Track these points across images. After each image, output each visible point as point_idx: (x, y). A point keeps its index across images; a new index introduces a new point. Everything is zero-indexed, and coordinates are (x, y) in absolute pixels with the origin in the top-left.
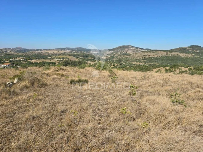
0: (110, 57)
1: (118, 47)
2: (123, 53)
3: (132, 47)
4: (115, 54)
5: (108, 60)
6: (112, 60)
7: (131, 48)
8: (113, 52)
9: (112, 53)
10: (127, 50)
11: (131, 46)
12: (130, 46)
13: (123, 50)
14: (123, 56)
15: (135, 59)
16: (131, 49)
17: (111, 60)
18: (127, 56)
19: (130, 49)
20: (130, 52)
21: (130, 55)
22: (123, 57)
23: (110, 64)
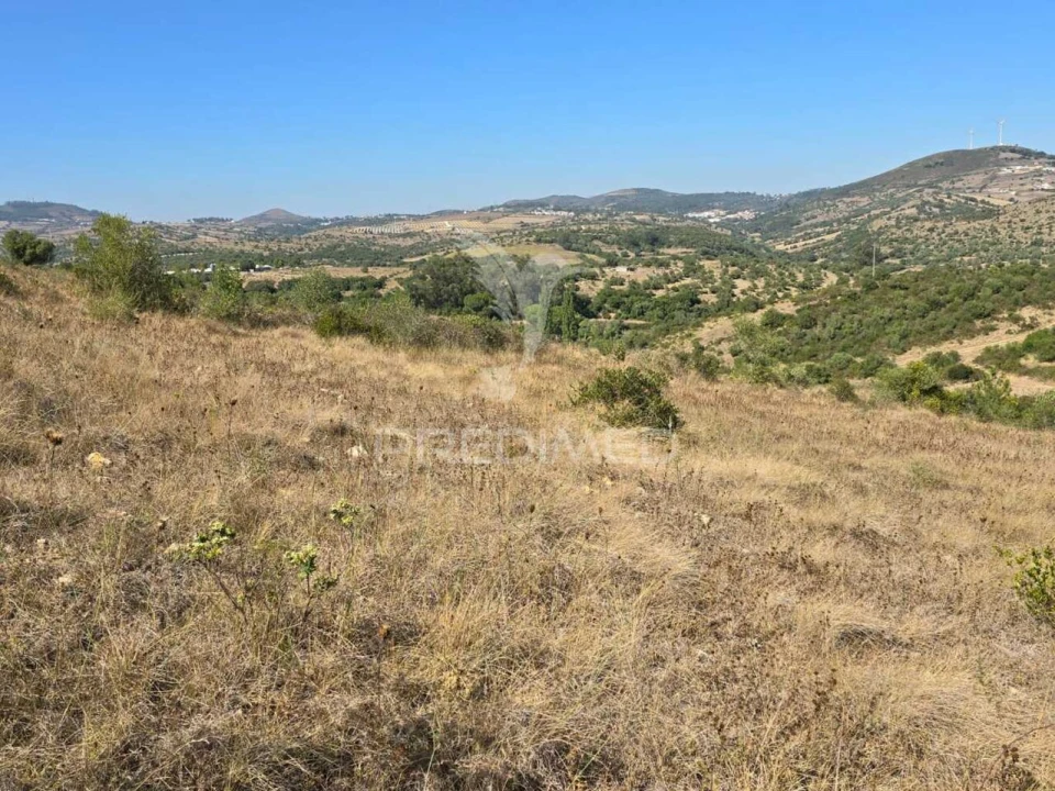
0: (838, 239)
1: (911, 165)
2: (941, 205)
3: (1026, 155)
4: (877, 217)
5: (819, 261)
7: (1018, 169)
8: (864, 201)
9: (859, 213)
10: (976, 179)
11: (1013, 150)
12: (1004, 149)
13: (945, 185)
14: (928, 225)
15: (1025, 238)
16: (1013, 176)
18: (962, 226)
19: (1005, 171)
20: (998, 197)
21: (991, 212)
22: (931, 230)
23: (781, 274)
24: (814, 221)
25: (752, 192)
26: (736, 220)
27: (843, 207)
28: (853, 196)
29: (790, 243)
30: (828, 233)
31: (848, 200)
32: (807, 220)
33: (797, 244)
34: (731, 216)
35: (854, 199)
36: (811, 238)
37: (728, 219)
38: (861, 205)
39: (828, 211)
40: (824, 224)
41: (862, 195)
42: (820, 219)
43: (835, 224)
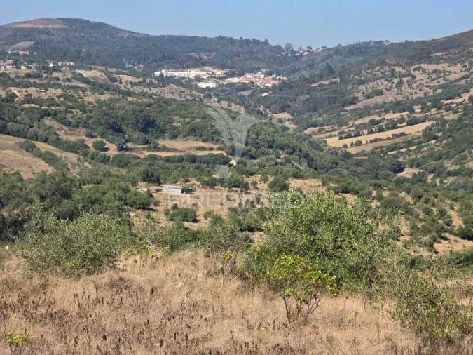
0: (428, 135)
5: (408, 173)
6: (450, 166)
8: (456, 71)
17: (438, 172)
23: (428, 212)
24: (378, 100)
25: (262, 40)
26: (244, 87)
27: (423, 79)
28: (438, 61)
29: (349, 136)
30: (410, 124)
31: (431, 68)
32: (369, 97)
33: (363, 139)
34: (235, 80)
35: (440, 67)
36: (381, 130)
37: (230, 85)
38: (452, 77)
39: (400, 84)
40: (397, 106)
41: (452, 62)
42: (389, 97)
43: (417, 109)
